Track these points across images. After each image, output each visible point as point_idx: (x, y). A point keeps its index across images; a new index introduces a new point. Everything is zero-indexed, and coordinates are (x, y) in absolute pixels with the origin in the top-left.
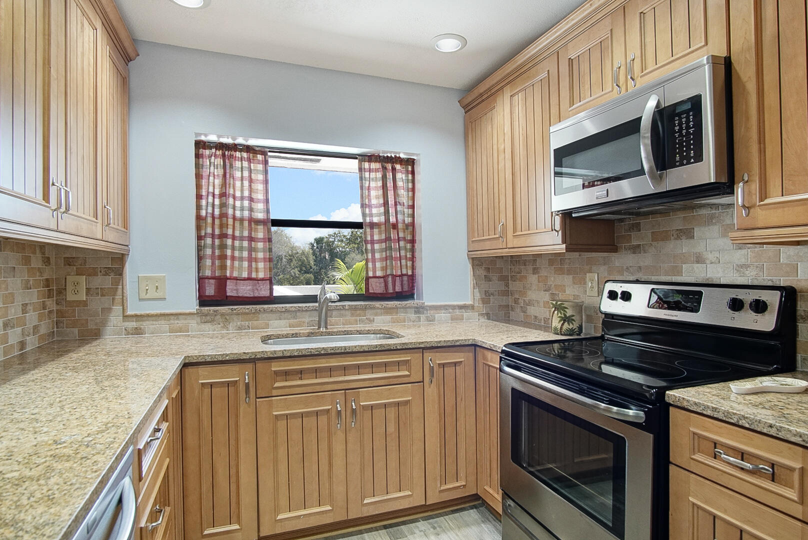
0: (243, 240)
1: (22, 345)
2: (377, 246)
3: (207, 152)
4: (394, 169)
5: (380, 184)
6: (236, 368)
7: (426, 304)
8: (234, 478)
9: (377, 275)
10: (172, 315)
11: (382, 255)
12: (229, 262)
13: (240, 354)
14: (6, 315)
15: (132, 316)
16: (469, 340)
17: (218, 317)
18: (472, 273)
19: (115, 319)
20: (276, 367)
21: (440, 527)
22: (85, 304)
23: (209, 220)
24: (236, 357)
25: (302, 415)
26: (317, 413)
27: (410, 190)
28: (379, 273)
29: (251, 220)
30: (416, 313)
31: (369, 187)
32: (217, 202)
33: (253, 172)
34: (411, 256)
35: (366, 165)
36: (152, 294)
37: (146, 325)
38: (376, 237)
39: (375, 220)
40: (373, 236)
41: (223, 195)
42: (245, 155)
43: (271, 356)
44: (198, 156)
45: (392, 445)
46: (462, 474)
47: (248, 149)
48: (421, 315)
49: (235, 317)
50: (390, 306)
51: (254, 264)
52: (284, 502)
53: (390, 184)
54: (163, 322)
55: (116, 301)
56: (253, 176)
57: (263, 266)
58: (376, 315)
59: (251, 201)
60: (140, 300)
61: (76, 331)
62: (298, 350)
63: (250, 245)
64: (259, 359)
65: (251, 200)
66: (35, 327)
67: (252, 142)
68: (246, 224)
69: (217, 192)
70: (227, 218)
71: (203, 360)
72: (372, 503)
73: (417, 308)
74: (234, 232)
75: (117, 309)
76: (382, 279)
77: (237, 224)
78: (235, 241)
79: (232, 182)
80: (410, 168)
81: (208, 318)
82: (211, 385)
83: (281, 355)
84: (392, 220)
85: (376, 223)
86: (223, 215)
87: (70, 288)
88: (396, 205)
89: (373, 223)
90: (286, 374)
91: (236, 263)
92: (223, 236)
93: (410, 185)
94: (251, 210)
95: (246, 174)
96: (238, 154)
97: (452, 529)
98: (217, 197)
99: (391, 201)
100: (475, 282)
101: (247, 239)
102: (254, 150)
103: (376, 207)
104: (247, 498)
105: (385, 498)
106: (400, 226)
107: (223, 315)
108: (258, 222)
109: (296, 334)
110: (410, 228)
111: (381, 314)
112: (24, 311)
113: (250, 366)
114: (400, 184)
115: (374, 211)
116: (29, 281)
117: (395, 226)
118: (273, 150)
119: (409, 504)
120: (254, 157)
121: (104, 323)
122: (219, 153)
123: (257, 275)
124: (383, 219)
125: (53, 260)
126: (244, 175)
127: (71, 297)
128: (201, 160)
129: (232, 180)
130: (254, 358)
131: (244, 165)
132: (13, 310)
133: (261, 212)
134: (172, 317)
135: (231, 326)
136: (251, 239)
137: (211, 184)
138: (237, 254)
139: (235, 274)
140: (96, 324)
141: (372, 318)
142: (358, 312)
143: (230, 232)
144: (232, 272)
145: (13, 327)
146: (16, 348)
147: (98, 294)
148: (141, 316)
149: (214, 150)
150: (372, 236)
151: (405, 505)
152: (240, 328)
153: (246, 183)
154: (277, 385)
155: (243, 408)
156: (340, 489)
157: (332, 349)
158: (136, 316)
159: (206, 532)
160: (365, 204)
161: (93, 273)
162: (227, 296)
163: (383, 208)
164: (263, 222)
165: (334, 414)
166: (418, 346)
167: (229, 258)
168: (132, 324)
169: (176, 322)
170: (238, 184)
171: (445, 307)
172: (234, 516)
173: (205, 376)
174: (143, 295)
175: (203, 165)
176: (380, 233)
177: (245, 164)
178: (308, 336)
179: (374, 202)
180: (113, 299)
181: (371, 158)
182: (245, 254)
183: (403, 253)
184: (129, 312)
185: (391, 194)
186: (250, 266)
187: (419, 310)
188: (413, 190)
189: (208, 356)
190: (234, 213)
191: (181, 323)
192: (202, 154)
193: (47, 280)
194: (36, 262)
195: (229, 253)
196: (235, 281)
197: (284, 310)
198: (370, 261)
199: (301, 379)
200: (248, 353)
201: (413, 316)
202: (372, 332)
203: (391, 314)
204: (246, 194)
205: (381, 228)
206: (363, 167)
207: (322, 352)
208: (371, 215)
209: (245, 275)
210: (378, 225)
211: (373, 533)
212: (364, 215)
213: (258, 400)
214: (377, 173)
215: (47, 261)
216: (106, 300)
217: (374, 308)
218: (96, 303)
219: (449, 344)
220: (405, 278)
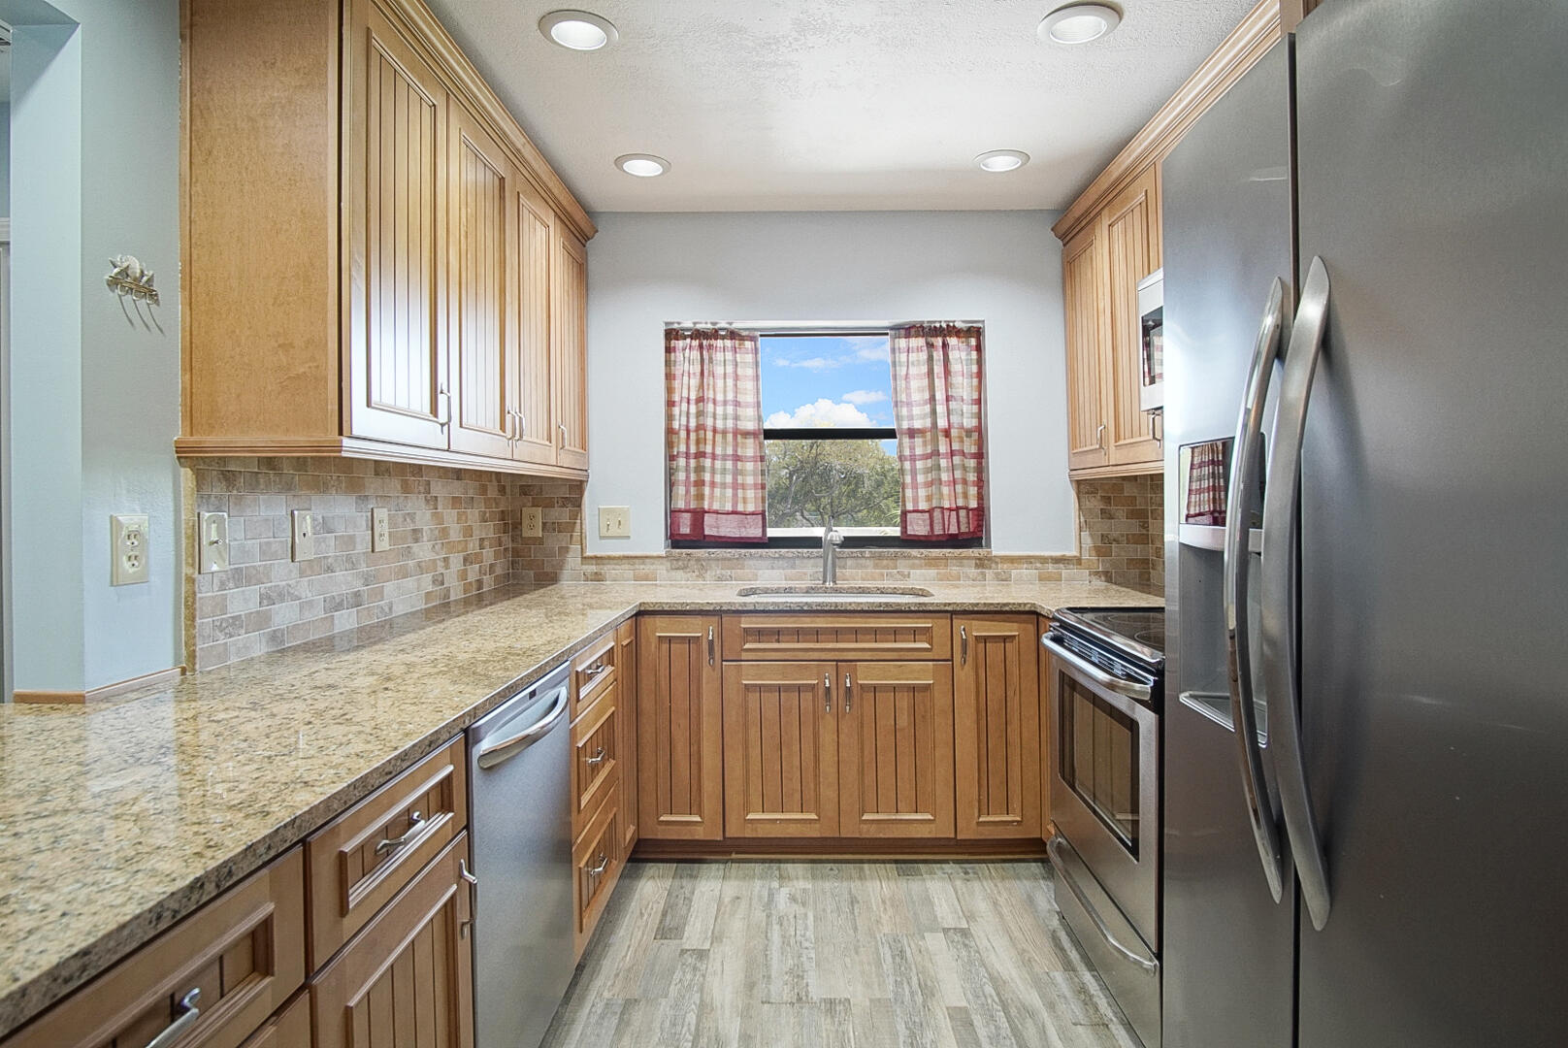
0: (726, 460)
1: (480, 583)
2: (919, 464)
3: (680, 344)
4: (945, 345)
5: (924, 369)
6: (698, 620)
7: (994, 553)
8: (696, 758)
9: (920, 508)
10: (636, 557)
11: (927, 477)
12: (707, 490)
13: (702, 604)
14: (465, 549)
15: (591, 558)
16: (1025, 604)
17: (692, 562)
18: (1077, 505)
19: (573, 561)
20: (746, 623)
21: (975, 873)
22: (540, 541)
23: (683, 434)
24: (697, 608)
25: (779, 688)
26: (799, 688)
27: (974, 376)
28: (923, 505)
29: (736, 432)
30: (977, 566)
31: (907, 374)
32: (693, 409)
33: (739, 365)
34: (976, 479)
35: (902, 343)
36: (614, 531)
37: (608, 570)
38: (919, 451)
39: (917, 424)
40: (914, 449)
41: (700, 400)
42: (728, 343)
43: (740, 608)
44: (668, 350)
45: (905, 747)
46: (1016, 804)
47: (733, 335)
48: (987, 571)
49: (713, 564)
50: (934, 555)
51: (740, 492)
52: (755, 798)
53: (938, 369)
54: (627, 567)
55: (574, 539)
56: (740, 371)
57: (753, 495)
58: (913, 567)
59: (736, 406)
60: (601, 538)
61: (532, 573)
62: (773, 603)
63: (735, 466)
64: (728, 612)
65: (737, 404)
66: (491, 565)
67: (737, 325)
68: (730, 437)
69: (693, 397)
70: (705, 431)
71: (660, 609)
72: (875, 822)
73: (980, 559)
74: (714, 448)
75: (575, 547)
76: (927, 515)
77: (719, 437)
78: (716, 462)
79: (711, 383)
80: (973, 341)
81: (680, 563)
82: (670, 639)
83: (752, 608)
84: (942, 423)
85: (918, 429)
86: (700, 427)
87: (526, 522)
88: (948, 400)
89: (913, 429)
90: (760, 634)
91: (717, 491)
92: (700, 455)
93: (975, 369)
94: (736, 418)
95: (730, 369)
96: (719, 343)
97: (992, 878)
98: (692, 402)
99: (940, 396)
100: (1082, 520)
101: (730, 458)
102: (740, 335)
103: (919, 405)
104: (710, 786)
105: (894, 817)
106: (954, 433)
107: (698, 560)
108: (746, 434)
109: (791, 588)
110: (975, 435)
111: (920, 567)
112: (482, 547)
113: (716, 619)
114: (955, 367)
115: (916, 411)
116: (485, 513)
117: (947, 433)
118: (768, 334)
119: (930, 833)
120: (740, 345)
121: (561, 566)
122: (696, 343)
123: (744, 507)
124: (928, 423)
125: (508, 490)
126: (727, 372)
127: (527, 533)
128: (673, 354)
129: (711, 378)
130: (720, 611)
131: (727, 358)
132: (471, 545)
133: (750, 421)
134: (637, 561)
135: (708, 575)
136: (737, 458)
137: (685, 387)
138: (718, 479)
139: (716, 507)
140: (553, 566)
141: (906, 572)
142: (885, 562)
143: (709, 449)
144: (711, 504)
145: (471, 563)
146: (475, 586)
147: (554, 530)
148: (601, 558)
149: (688, 340)
150: (912, 448)
151: (924, 832)
152: (720, 579)
153: (730, 382)
154: (747, 646)
155: (706, 671)
156: (828, 793)
157: (819, 604)
158: (596, 558)
159: (662, 818)
160: (901, 402)
161: (549, 504)
162: (705, 536)
163: (929, 406)
164: (754, 434)
165: (821, 692)
166: (943, 608)
167: (707, 484)
168: (591, 568)
169: (642, 567)
170: (720, 383)
171: (1028, 560)
172: (695, 805)
173: (662, 628)
174: (604, 532)
175: (675, 361)
176: (925, 444)
177: (729, 355)
178: (807, 592)
179: (916, 397)
180: (571, 536)
181: (910, 330)
182: (729, 479)
183: (958, 474)
184: (588, 553)
185: (939, 383)
186: (735, 495)
187: (981, 563)
188: (980, 375)
189: (667, 603)
190: (715, 423)
191: (646, 568)
192: (675, 347)
193: (502, 512)
194: (492, 492)
195: (707, 477)
196: (715, 515)
197: (777, 555)
198: (910, 487)
199: (778, 641)
200: (712, 604)
201: (973, 571)
202: (901, 591)
203: (937, 566)
204: (730, 396)
205: (925, 437)
206: (897, 346)
207: (805, 608)
208: (911, 418)
209: (729, 507)
210: (922, 432)
211: (878, 865)
212: (898, 418)
213: (724, 663)
214: (920, 354)
215: (502, 490)
216: (564, 537)
217: (909, 557)
218: (554, 541)
219: (992, 608)
220: (963, 513)
